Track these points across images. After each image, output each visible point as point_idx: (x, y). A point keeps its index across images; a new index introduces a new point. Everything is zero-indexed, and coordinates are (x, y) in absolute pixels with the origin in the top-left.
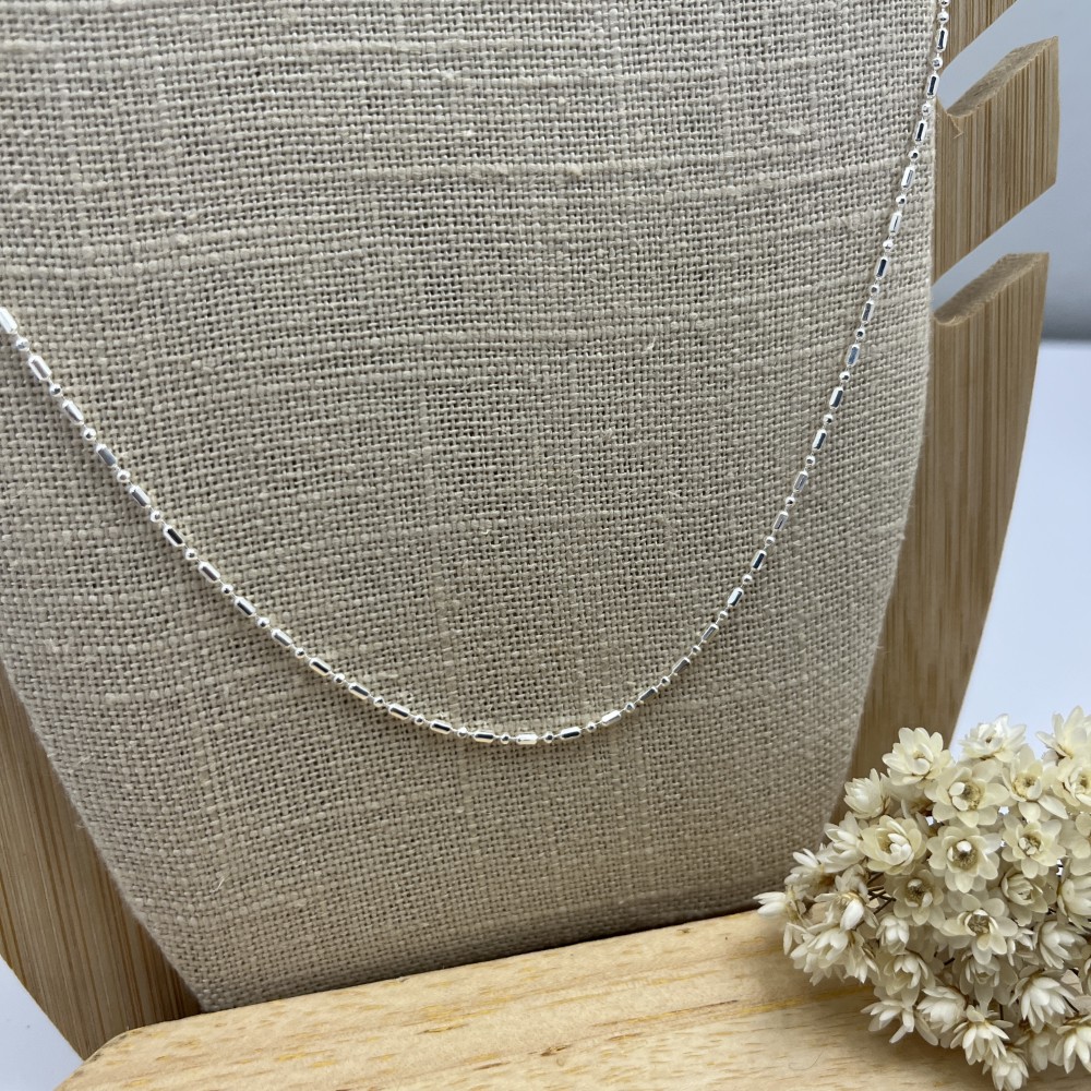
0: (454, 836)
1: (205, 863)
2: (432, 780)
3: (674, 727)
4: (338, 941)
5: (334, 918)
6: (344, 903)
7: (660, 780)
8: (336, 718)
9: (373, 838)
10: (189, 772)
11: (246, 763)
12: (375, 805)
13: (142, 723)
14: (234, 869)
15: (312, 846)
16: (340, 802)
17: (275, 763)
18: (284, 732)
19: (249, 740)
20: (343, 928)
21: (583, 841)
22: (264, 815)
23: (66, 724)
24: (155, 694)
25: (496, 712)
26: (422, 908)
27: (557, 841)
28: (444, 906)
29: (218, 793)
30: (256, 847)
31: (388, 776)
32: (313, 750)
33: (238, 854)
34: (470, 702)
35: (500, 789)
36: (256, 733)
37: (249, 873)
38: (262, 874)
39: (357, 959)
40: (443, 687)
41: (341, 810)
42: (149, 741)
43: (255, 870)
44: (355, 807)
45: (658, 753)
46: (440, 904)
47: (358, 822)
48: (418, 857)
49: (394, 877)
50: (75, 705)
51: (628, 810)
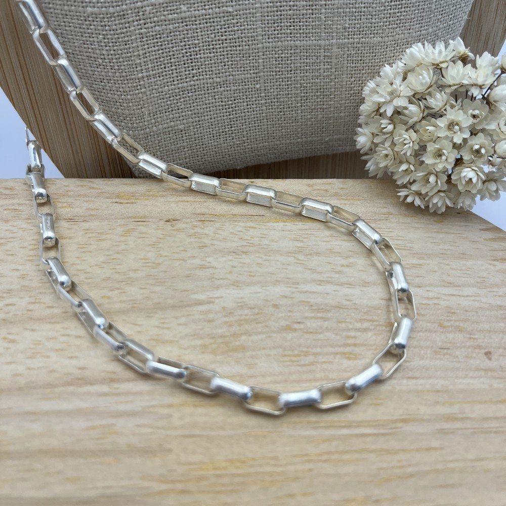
0: (254, 99)
1: (137, 103)
2: (246, 69)
3: (363, 51)
4: (198, 147)
5: (197, 136)
6: (202, 128)
7: (353, 79)
8: (201, 32)
9: (216, 97)
10: (129, 55)
11: (157, 52)
12: (218, 80)
13: (105, 26)
14: (150, 108)
15: (187, 99)
16: (201, 77)
17: (171, 53)
18: (176, 37)
19: (159, 40)
20: (201, 141)
21: (313, 107)
22: (165, 81)
23: (67, 24)
24: (111, 10)
25: (279, 35)
26: (237, 134)
27: (301, 106)
28: (247, 134)
29: (143, 67)
30: (161, 97)
31: (225, 65)
32: (190, 48)
33: (153, 99)
34: (267, 29)
35: (278, 77)
36: (162, 36)
37: (157, 110)
38: (164, 111)
39: (206, 157)
40: (254, 19)
41: (202, 81)
42: (109, 36)
43: (161, 109)
44: (208, 80)
45: (354, 65)
46: (245, 133)
47: (210, 88)
48: (237, 108)
49: (225, 118)
50: (71, 13)
51: (336, 93)
